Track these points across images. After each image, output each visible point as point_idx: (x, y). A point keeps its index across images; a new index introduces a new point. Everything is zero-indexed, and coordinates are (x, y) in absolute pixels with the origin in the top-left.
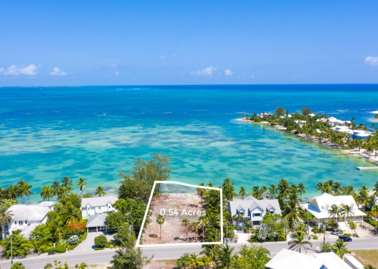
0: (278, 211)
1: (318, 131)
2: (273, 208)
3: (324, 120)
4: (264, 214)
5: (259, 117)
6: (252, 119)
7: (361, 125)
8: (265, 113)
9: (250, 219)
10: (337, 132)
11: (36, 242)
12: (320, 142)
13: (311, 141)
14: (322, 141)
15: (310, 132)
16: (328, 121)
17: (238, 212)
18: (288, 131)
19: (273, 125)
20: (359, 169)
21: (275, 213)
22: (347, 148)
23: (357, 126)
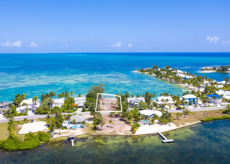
0: (144, 101)
1: (170, 76)
2: (142, 100)
3: (175, 71)
4: (139, 102)
5: (145, 70)
6: (141, 71)
7: (191, 73)
8: (148, 68)
9: (134, 104)
10: (178, 76)
11: (63, 109)
12: (170, 81)
13: (167, 81)
14: (171, 81)
15: (166, 77)
16: (177, 72)
17: (130, 101)
18: (157, 76)
19: (150, 74)
20: (182, 91)
21: (143, 101)
22: (181, 83)
23: (189, 74)
